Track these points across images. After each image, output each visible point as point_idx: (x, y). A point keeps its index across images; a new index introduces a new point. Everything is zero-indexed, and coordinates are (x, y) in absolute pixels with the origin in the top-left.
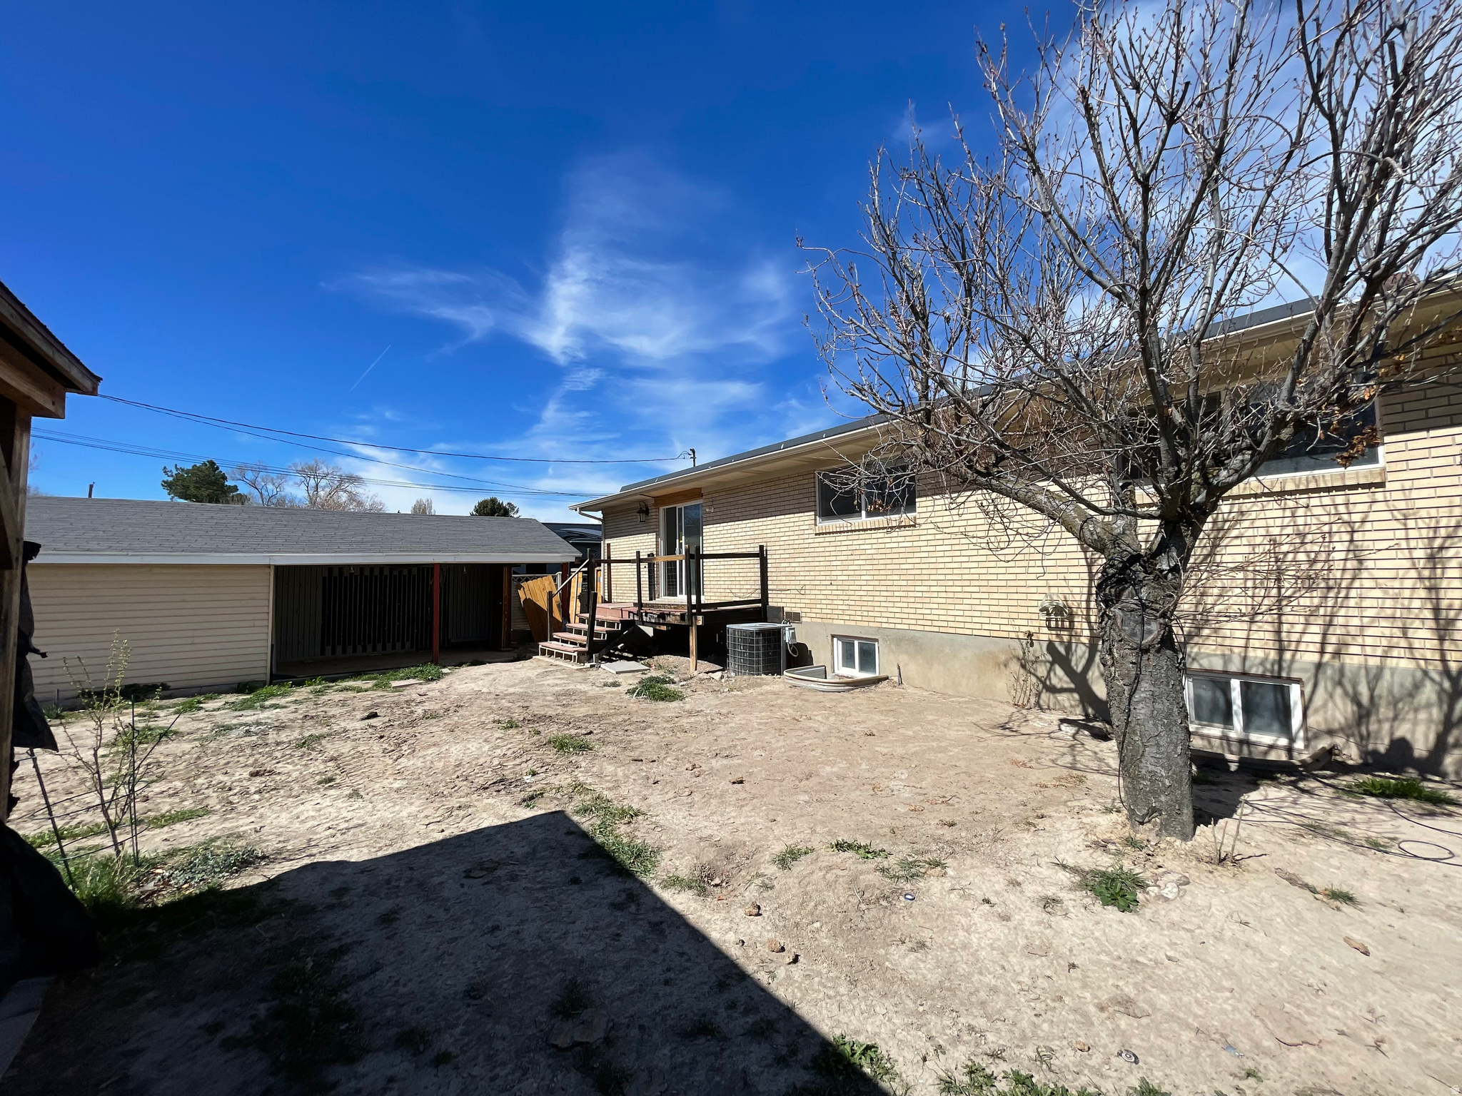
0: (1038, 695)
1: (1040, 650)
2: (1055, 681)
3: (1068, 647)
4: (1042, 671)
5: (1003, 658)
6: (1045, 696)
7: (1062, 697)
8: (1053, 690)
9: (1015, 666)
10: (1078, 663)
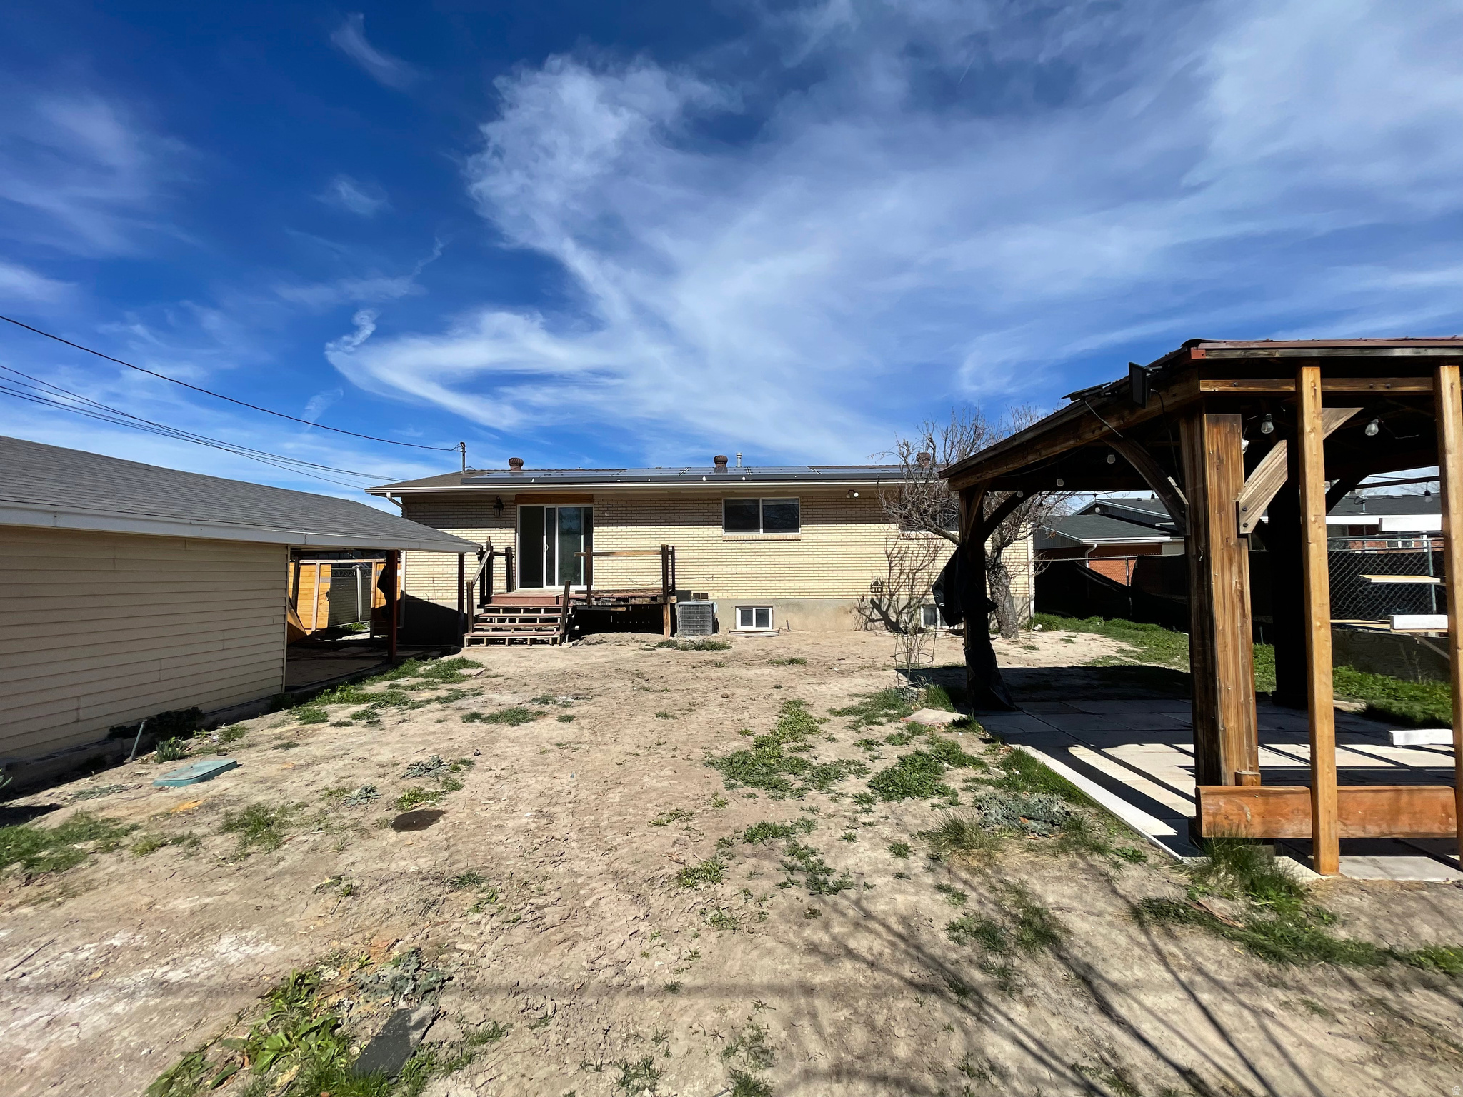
0: (866, 624)
1: (867, 603)
2: (874, 617)
3: (880, 601)
4: (868, 613)
5: (849, 609)
6: (869, 624)
7: (877, 624)
8: (873, 621)
9: (855, 612)
10: (884, 608)
